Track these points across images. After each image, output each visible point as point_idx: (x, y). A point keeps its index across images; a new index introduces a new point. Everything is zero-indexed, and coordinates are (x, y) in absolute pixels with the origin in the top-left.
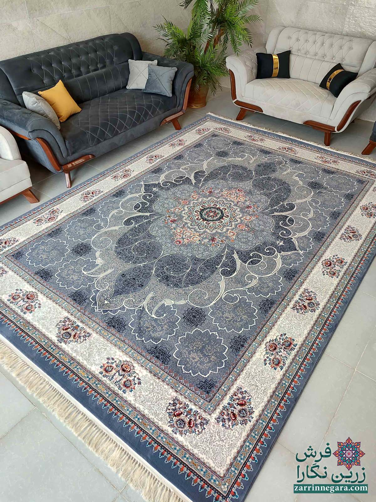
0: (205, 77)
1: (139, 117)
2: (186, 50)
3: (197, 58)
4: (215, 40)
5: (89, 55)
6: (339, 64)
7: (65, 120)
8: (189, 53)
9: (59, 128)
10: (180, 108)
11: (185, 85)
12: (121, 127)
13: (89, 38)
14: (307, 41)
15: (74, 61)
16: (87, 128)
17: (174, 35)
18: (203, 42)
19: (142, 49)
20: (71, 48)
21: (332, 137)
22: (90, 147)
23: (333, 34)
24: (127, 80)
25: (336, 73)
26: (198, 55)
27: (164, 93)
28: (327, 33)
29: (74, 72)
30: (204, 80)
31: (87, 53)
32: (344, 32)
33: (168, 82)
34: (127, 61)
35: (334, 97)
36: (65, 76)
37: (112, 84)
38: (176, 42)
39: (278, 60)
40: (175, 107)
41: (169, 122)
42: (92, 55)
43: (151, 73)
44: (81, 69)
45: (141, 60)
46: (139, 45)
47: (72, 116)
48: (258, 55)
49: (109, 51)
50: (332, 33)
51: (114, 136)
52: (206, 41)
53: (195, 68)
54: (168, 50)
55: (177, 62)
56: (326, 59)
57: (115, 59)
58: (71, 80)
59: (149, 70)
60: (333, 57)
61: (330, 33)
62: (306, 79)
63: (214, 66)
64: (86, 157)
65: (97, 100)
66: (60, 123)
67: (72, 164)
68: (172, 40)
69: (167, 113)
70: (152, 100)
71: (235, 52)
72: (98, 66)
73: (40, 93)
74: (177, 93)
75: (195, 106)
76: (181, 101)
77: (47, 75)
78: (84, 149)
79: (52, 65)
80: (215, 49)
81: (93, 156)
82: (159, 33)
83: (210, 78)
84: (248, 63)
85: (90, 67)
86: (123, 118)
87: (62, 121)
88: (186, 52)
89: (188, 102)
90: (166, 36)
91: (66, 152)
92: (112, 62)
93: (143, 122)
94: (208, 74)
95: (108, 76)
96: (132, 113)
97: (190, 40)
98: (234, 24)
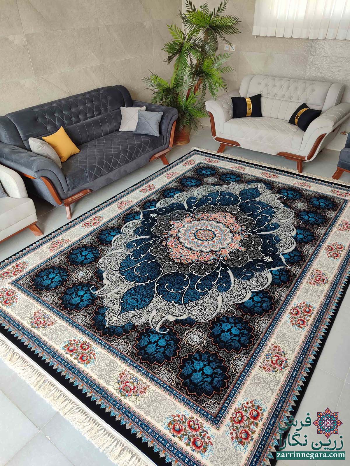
0: (188, 118)
1: (131, 154)
2: (170, 97)
3: (180, 103)
4: (195, 88)
5: (87, 105)
6: (304, 104)
7: (65, 160)
8: (173, 100)
9: (61, 167)
10: (167, 145)
11: (170, 126)
12: (115, 164)
13: (85, 91)
14: (274, 86)
15: (73, 110)
16: (86, 167)
17: (159, 85)
18: (184, 90)
19: (132, 98)
20: (71, 100)
21: (303, 165)
22: (88, 182)
23: (296, 79)
24: (120, 124)
25: (302, 111)
26: (181, 101)
27: (152, 134)
28: (291, 78)
29: (73, 119)
30: (187, 121)
31: (85, 104)
32: (306, 78)
33: (155, 124)
34: (120, 108)
35: (303, 132)
36: (65, 123)
37: (107, 128)
38: (162, 91)
39: (251, 102)
40: (162, 145)
41: (158, 158)
42: (89, 105)
43: (141, 117)
44: (80, 117)
45: (132, 107)
46: (130, 95)
47: (72, 156)
48: (233, 99)
49: (104, 101)
51: (109, 172)
52: (187, 89)
53: (179, 112)
54: (155, 98)
55: (163, 108)
56: (292, 100)
57: (109, 107)
58: (71, 126)
59: (139, 115)
60: (298, 98)
61: (294, 78)
62: (276, 117)
63: (195, 109)
64: (85, 191)
65: (93, 142)
66: (62, 163)
67: (72, 198)
68: (158, 89)
69: (156, 150)
70: (142, 139)
71: (213, 97)
72: (94, 113)
73: (44, 138)
74: (164, 134)
75: (180, 143)
76: (168, 140)
77: (51, 123)
78: (83, 184)
79: (54, 114)
80: (195, 95)
81: (91, 190)
82: (146, 84)
83: (192, 119)
84: (225, 106)
85: (87, 115)
86: (117, 156)
87: (63, 161)
88: (170, 99)
89: (174, 140)
90: (152, 86)
91: (67, 187)
92: (106, 110)
93: (135, 159)
94: (190, 116)
95: (103, 121)
96: (125, 152)
97: (173, 89)
98: (211, 75)
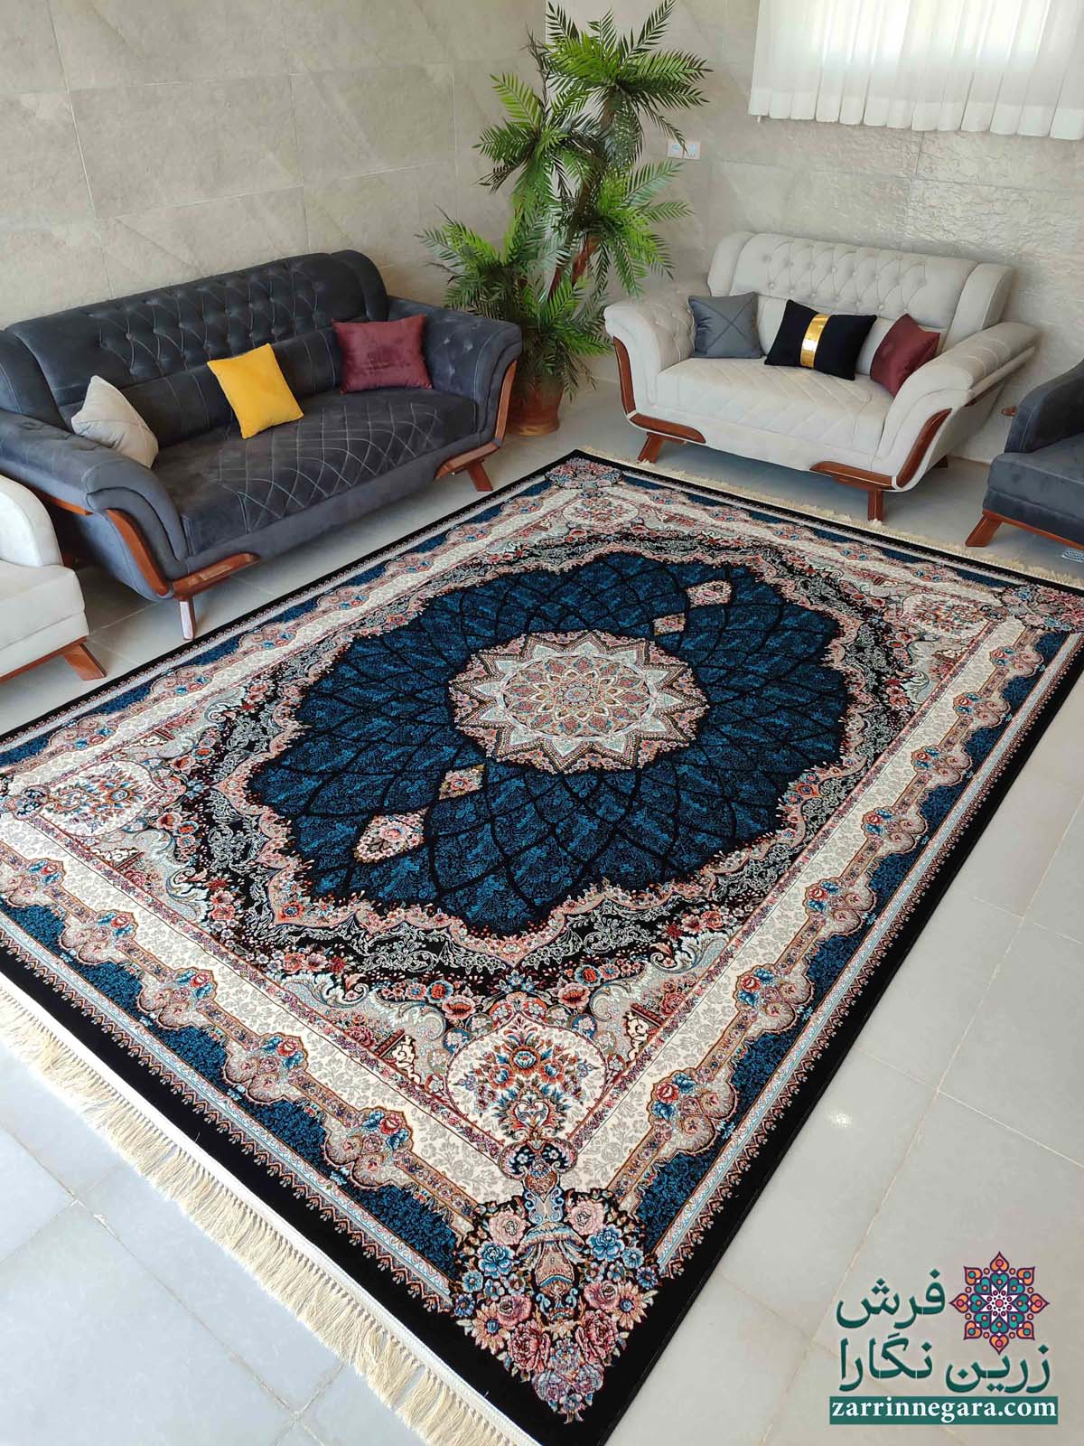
0: (550, 354)
1: (377, 457)
2: (500, 290)
3: (530, 310)
4: (575, 266)
8: (509, 298)
10: (486, 433)
11: (498, 376)
13: (249, 265)
15: (210, 319)
16: (241, 486)
17: (469, 254)
18: (546, 266)
19: (387, 290)
20: (204, 289)
22: (248, 533)
26: (533, 303)
28: (860, 245)
29: (209, 346)
31: (245, 302)
35: (887, 397)
36: (184, 358)
37: (309, 375)
38: (476, 272)
40: (473, 431)
41: (459, 470)
42: (256, 307)
44: (228, 340)
46: (380, 280)
49: (302, 295)
50: (874, 246)
51: (310, 506)
52: (553, 268)
55: (479, 321)
56: (861, 310)
57: (316, 315)
58: (201, 369)
60: (879, 305)
61: (870, 246)
63: (573, 329)
64: (235, 558)
67: (199, 578)
68: (464, 267)
69: (453, 447)
70: (414, 415)
71: (630, 292)
72: (273, 331)
75: (528, 429)
76: (491, 417)
77: (141, 354)
78: (232, 539)
80: (575, 287)
81: (256, 556)
82: (430, 249)
85: (250, 335)
86: (337, 459)
88: (500, 295)
89: (509, 419)
90: (448, 256)
91: (184, 545)
92: (309, 322)
94: (560, 347)
96: (359, 448)
97: (510, 265)
98: (622, 226)
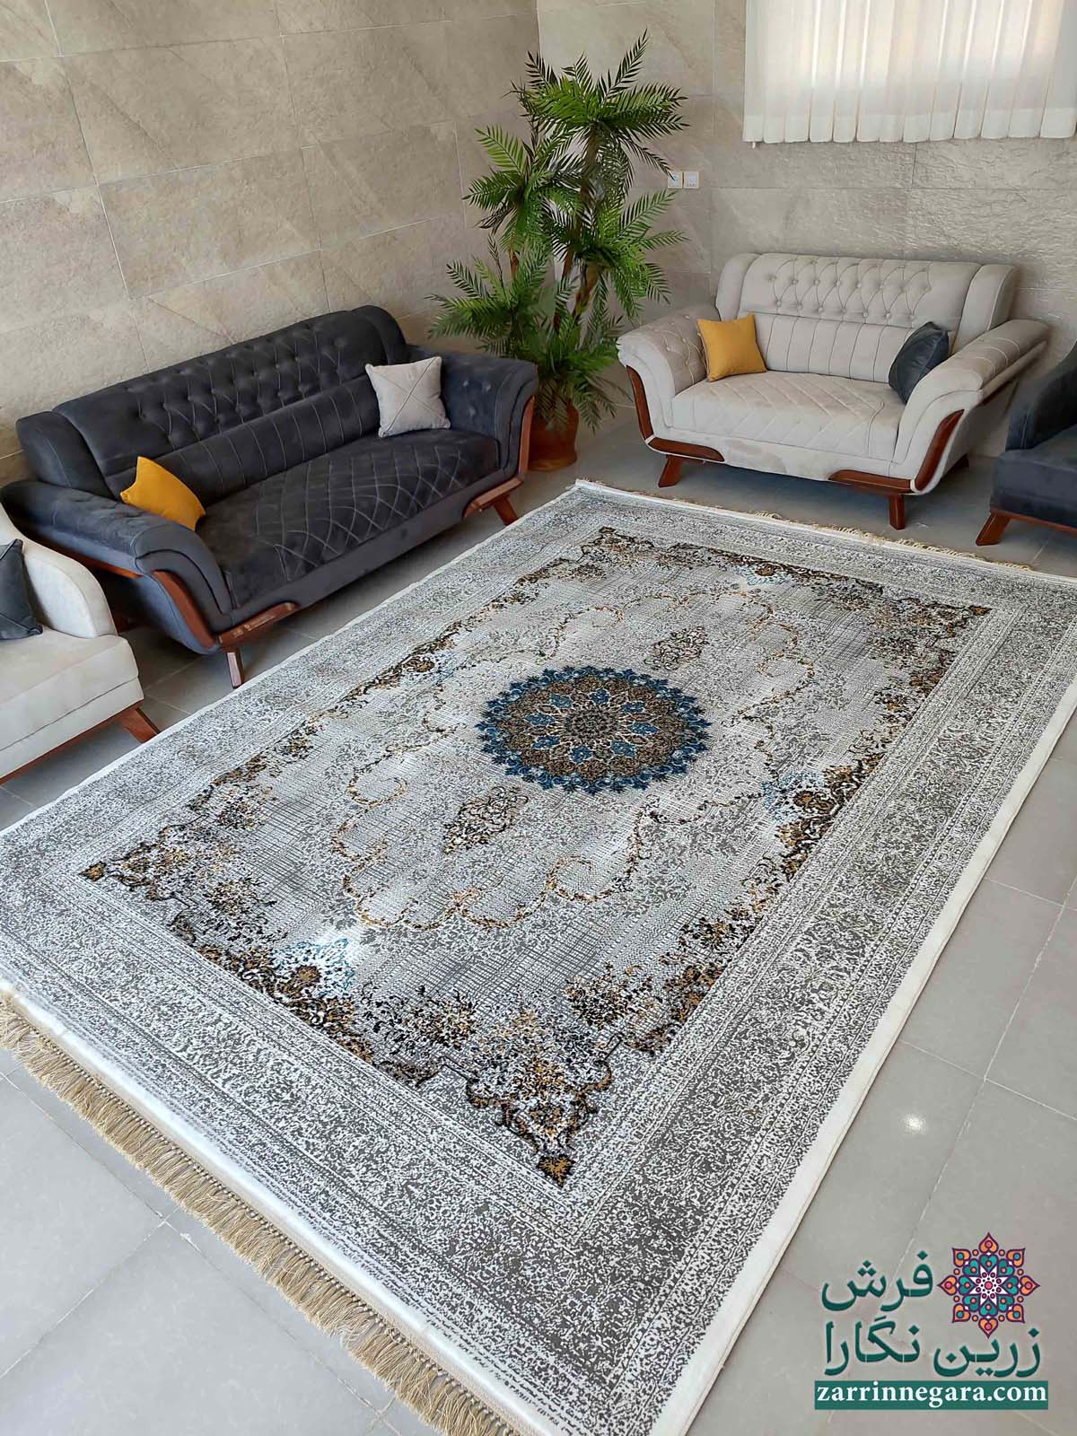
1: (406, 501)
5: (277, 366)
11: (517, 413)
12: (362, 528)
13: (274, 329)
14: (815, 281)
16: (277, 539)
19: (406, 339)
22: (287, 583)
28: (863, 257)
29: (242, 409)
34: (365, 369)
36: (218, 421)
37: (337, 426)
40: (497, 467)
41: (486, 507)
42: (284, 367)
44: (259, 401)
46: (399, 330)
49: (326, 352)
50: (877, 256)
53: (541, 370)
56: (869, 320)
57: (340, 370)
58: (235, 429)
60: (886, 313)
62: (824, 370)
64: (276, 608)
65: (299, 469)
67: (244, 629)
69: (479, 485)
70: (438, 455)
72: (300, 389)
74: (501, 435)
75: (549, 462)
76: (513, 454)
77: (177, 421)
78: (273, 590)
79: (184, 397)
81: (296, 604)
84: (673, 348)
85: (279, 394)
86: (367, 505)
89: (530, 456)
91: (228, 598)
92: (333, 377)
93: (419, 511)
95: (324, 409)
96: (388, 493)
